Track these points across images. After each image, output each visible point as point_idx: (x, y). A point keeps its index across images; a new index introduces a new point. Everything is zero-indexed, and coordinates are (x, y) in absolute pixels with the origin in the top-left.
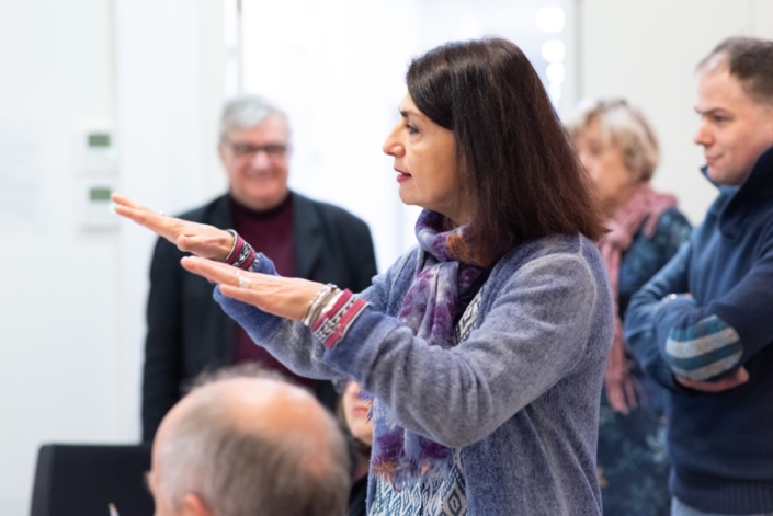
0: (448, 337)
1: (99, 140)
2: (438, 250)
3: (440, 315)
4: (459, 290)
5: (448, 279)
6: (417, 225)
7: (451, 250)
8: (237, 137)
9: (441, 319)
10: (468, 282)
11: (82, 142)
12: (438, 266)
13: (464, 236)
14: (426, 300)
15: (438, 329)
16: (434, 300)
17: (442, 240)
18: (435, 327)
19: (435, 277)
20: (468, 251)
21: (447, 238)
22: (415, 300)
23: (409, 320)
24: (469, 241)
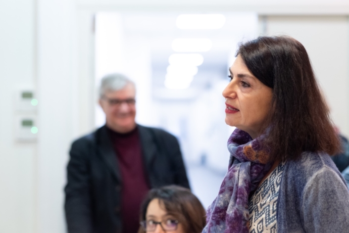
0: (245, 206)
1: (27, 95)
2: (239, 155)
3: (241, 193)
4: (251, 179)
5: (245, 172)
6: (229, 141)
7: (246, 154)
9: (241, 195)
10: (256, 173)
11: (18, 96)
12: (240, 164)
13: (253, 146)
14: (233, 185)
15: (240, 201)
16: (237, 185)
17: (240, 149)
18: (238, 200)
19: (238, 171)
20: (255, 155)
21: (244, 148)
22: (227, 185)
23: (224, 196)
24: (256, 149)
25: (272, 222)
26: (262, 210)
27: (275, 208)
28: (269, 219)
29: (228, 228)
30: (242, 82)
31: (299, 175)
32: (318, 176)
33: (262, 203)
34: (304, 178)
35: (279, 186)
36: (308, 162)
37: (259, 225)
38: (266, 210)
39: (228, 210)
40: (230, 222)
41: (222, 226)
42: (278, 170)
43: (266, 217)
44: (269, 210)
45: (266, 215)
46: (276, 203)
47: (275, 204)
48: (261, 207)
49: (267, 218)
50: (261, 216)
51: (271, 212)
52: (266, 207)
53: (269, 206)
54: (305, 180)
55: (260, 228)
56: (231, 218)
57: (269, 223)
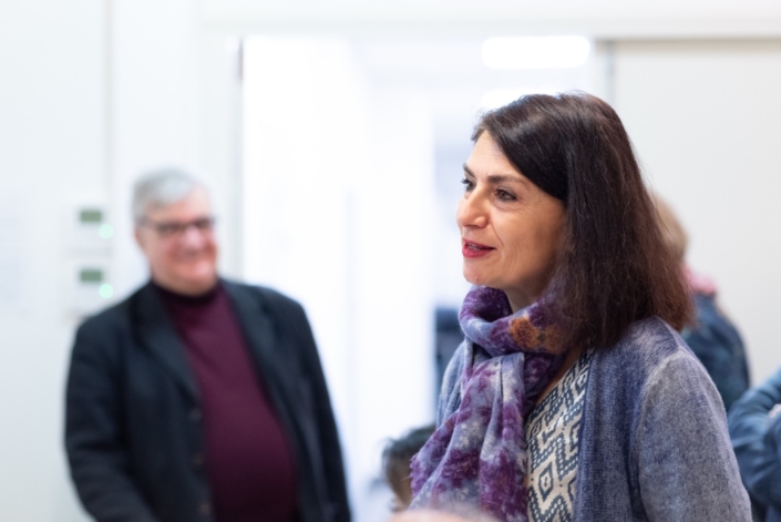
0: (520, 443)
2: (496, 339)
3: (510, 417)
4: (526, 388)
5: (514, 375)
7: (516, 336)
8: (160, 216)
9: (511, 421)
10: (536, 375)
11: (73, 219)
13: (532, 318)
14: (490, 402)
15: (509, 433)
16: (500, 401)
17: (502, 326)
18: (505, 431)
19: (498, 373)
20: (537, 335)
21: (510, 322)
22: (474, 402)
23: (470, 425)
24: (538, 324)
25: (571, 468)
26: (546, 446)
27: (576, 440)
28: (565, 463)
29: (487, 489)
30: (499, 191)
31: (628, 363)
32: (671, 365)
33: (547, 431)
34: (641, 369)
35: (583, 392)
36: (645, 339)
37: (543, 479)
38: (557, 444)
39: (483, 452)
40: (490, 477)
41: (466, 491)
42: (580, 365)
43: (557, 460)
44: (564, 445)
45: (557, 455)
46: (578, 427)
47: (575, 431)
48: (545, 441)
49: (561, 461)
50: (546, 458)
51: (568, 448)
52: (555, 440)
53: (562, 436)
54: (643, 372)
55: (546, 485)
56: (492, 468)
57: (566, 472)
